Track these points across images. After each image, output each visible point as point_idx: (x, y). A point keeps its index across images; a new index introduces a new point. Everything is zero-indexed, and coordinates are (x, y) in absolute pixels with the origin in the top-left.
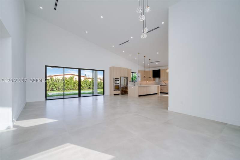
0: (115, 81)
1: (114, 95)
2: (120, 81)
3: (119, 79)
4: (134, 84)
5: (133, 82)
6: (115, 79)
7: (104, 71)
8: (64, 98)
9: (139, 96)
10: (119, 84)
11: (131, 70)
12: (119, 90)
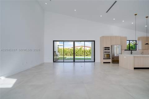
0: (105, 49)
1: (104, 63)
2: (110, 49)
3: (109, 48)
4: (131, 53)
5: (130, 50)
6: (105, 48)
7: (94, 41)
8: (64, 62)
9: (135, 68)
10: (109, 52)
11: (126, 37)
12: (110, 59)
